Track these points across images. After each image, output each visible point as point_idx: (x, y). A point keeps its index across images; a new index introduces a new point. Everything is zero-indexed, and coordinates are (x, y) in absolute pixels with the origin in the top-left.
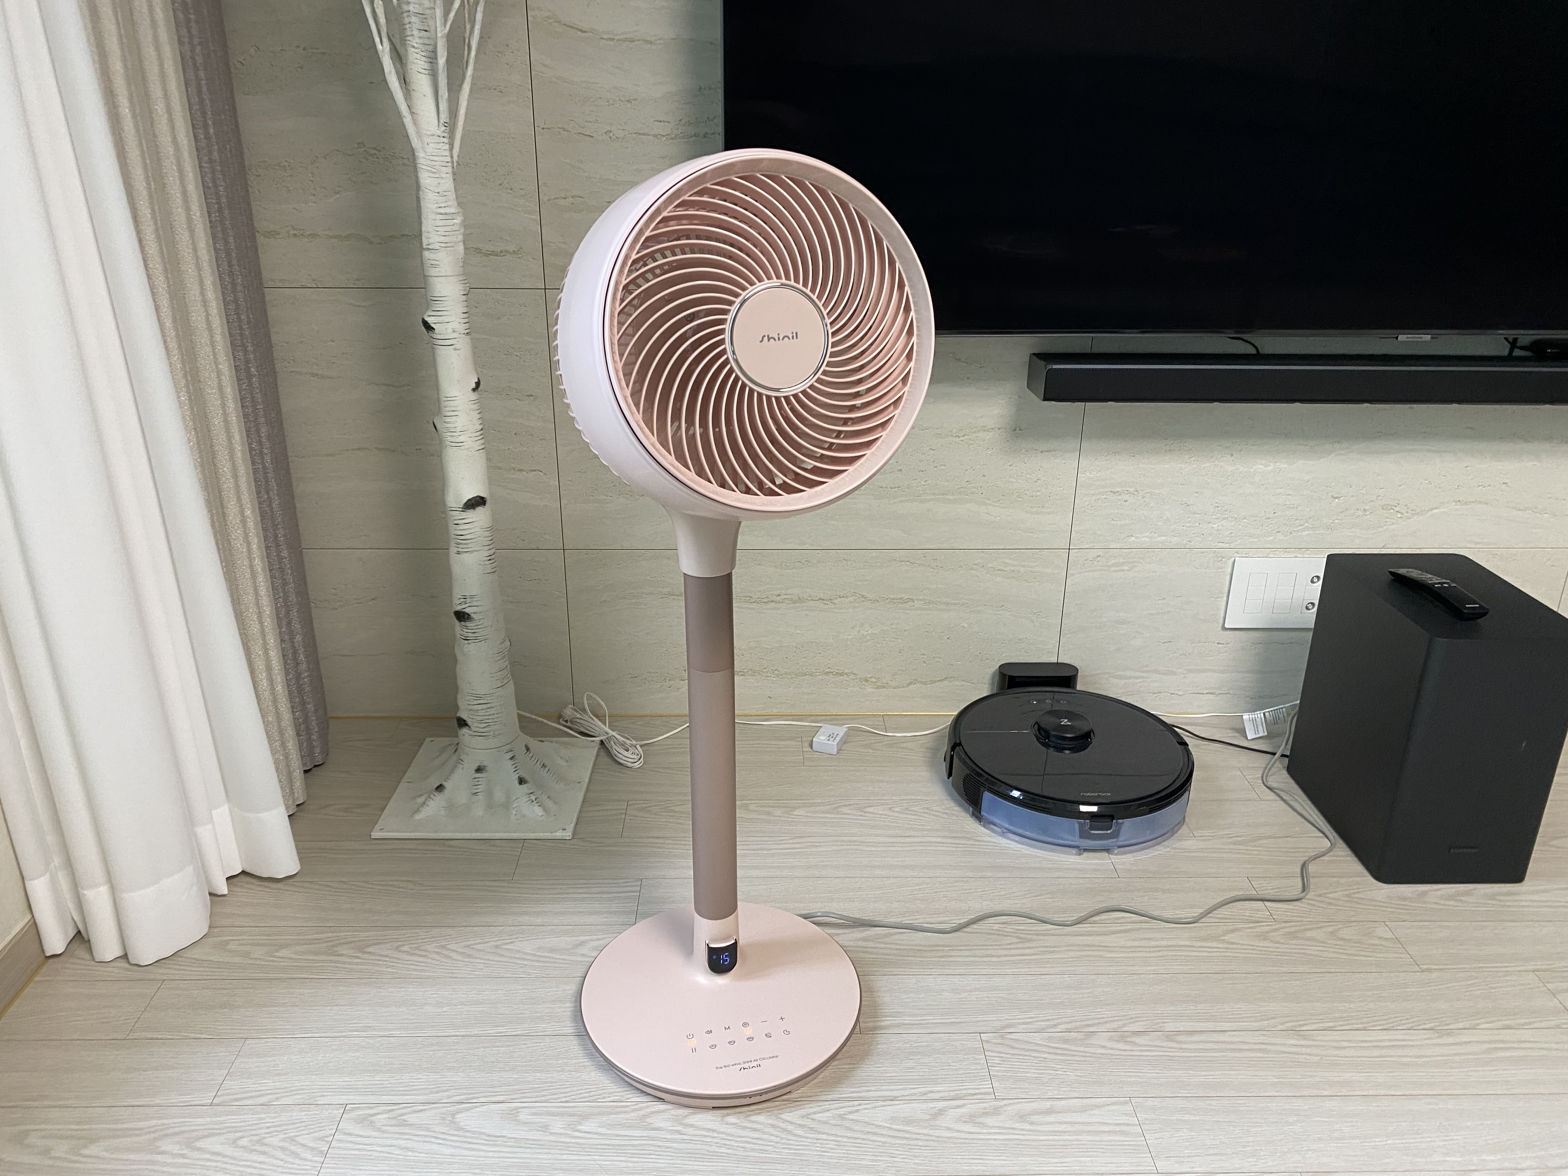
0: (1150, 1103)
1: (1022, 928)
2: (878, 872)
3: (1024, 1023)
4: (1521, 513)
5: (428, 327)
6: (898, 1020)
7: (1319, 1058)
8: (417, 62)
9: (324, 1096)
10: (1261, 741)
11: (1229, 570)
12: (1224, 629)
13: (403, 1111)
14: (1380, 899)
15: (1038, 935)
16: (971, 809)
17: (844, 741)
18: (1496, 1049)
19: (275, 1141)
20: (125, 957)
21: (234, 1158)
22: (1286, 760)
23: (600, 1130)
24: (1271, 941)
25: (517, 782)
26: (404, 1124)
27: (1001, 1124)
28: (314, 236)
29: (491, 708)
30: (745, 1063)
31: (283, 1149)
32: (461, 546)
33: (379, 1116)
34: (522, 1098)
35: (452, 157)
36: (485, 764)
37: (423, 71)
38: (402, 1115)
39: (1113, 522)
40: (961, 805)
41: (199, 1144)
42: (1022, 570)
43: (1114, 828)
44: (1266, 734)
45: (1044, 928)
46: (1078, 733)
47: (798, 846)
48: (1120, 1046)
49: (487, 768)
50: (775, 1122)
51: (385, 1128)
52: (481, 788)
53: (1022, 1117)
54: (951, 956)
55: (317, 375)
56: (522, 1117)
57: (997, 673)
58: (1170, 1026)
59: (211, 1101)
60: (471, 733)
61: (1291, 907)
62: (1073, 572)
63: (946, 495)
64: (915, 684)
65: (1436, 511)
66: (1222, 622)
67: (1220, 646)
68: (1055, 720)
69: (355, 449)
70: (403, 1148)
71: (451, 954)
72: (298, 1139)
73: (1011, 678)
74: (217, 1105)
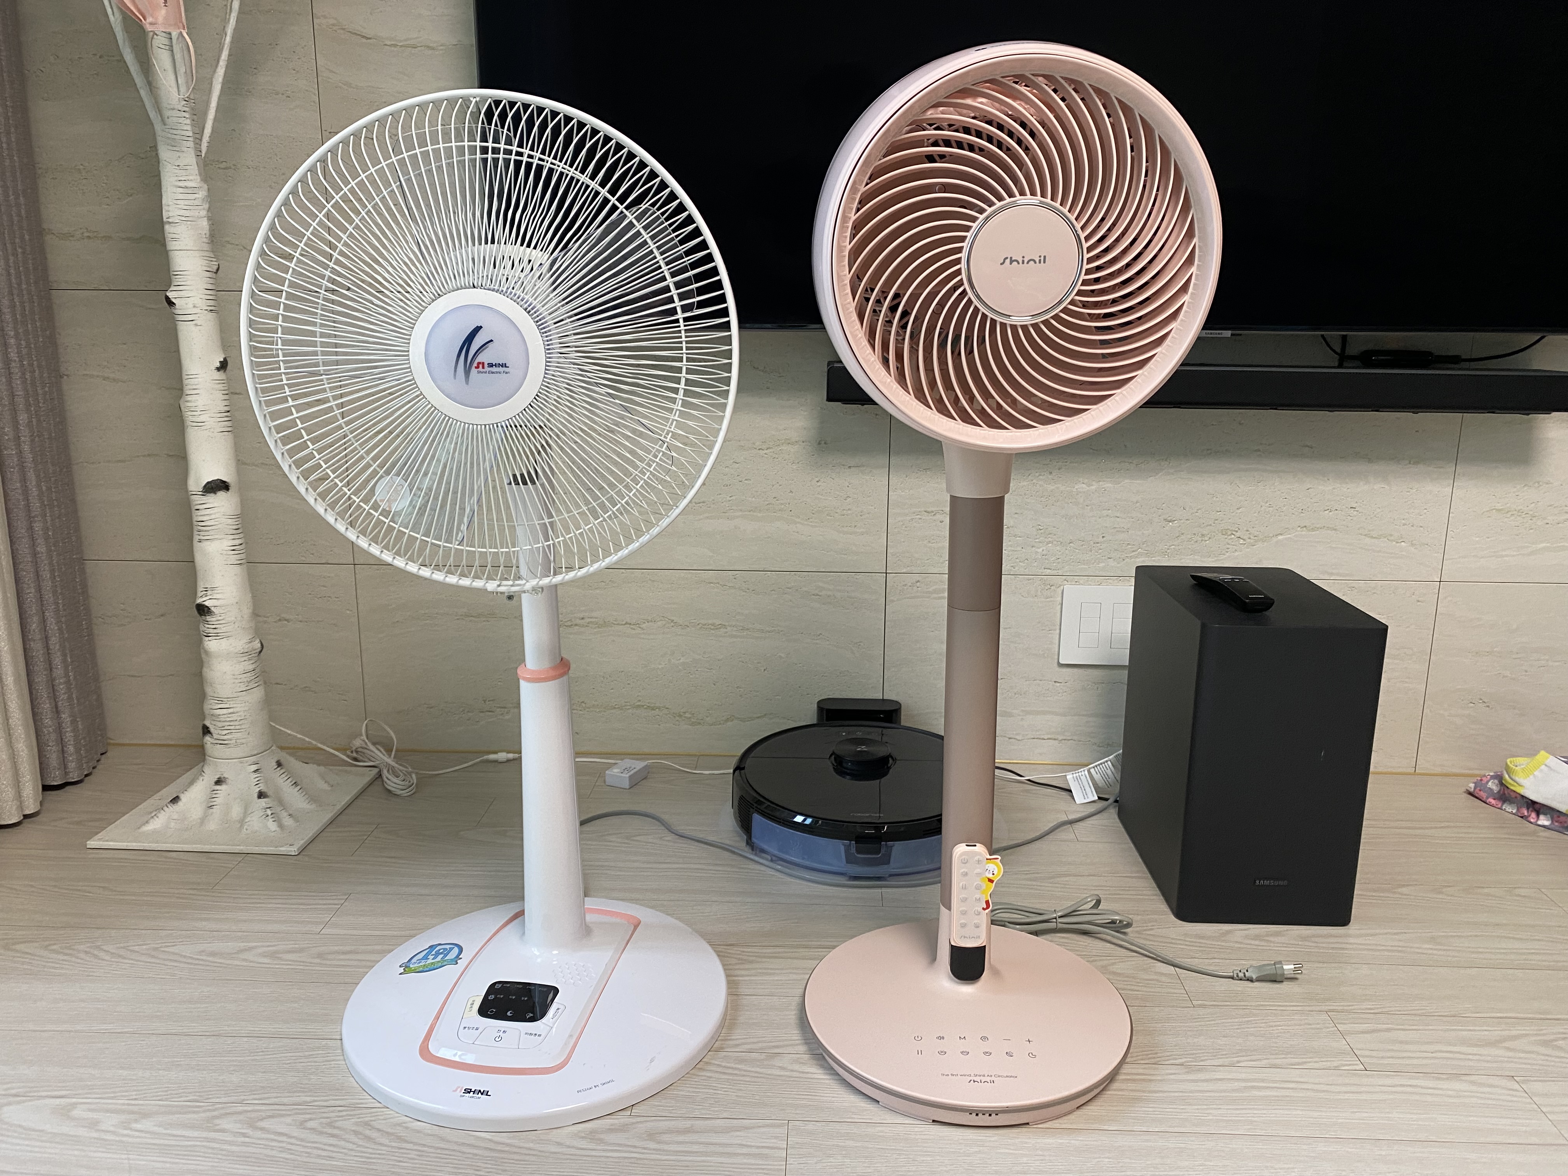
0: (809, 1126)
4: (1376, 541)
5: (170, 303)
11: (1059, 599)
12: (1059, 665)
14: (1173, 936)
15: (764, 957)
16: (746, 835)
17: (641, 778)
18: (1253, 1087)
25: (256, 795)
28: (107, 238)
29: (234, 713)
32: (203, 533)
34: (89, 1093)
35: (197, 134)
36: (225, 775)
37: (163, 46)
39: (927, 544)
42: (838, 595)
43: (884, 852)
49: (228, 781)
52: (218, 801)
53: (651, 1136)
55: (108, 378)
56: (76, 1112)
57: (817, 710)
60: (213, 740)
62: (892, 598)
63: (754, 512)
64: (732, 721)
65: (1280, 537)
66: (1056, 657)
67: (1058, 684)
68: (851, 748)
69: (144, 456)
71: (101, 954)
73: (828, 712)
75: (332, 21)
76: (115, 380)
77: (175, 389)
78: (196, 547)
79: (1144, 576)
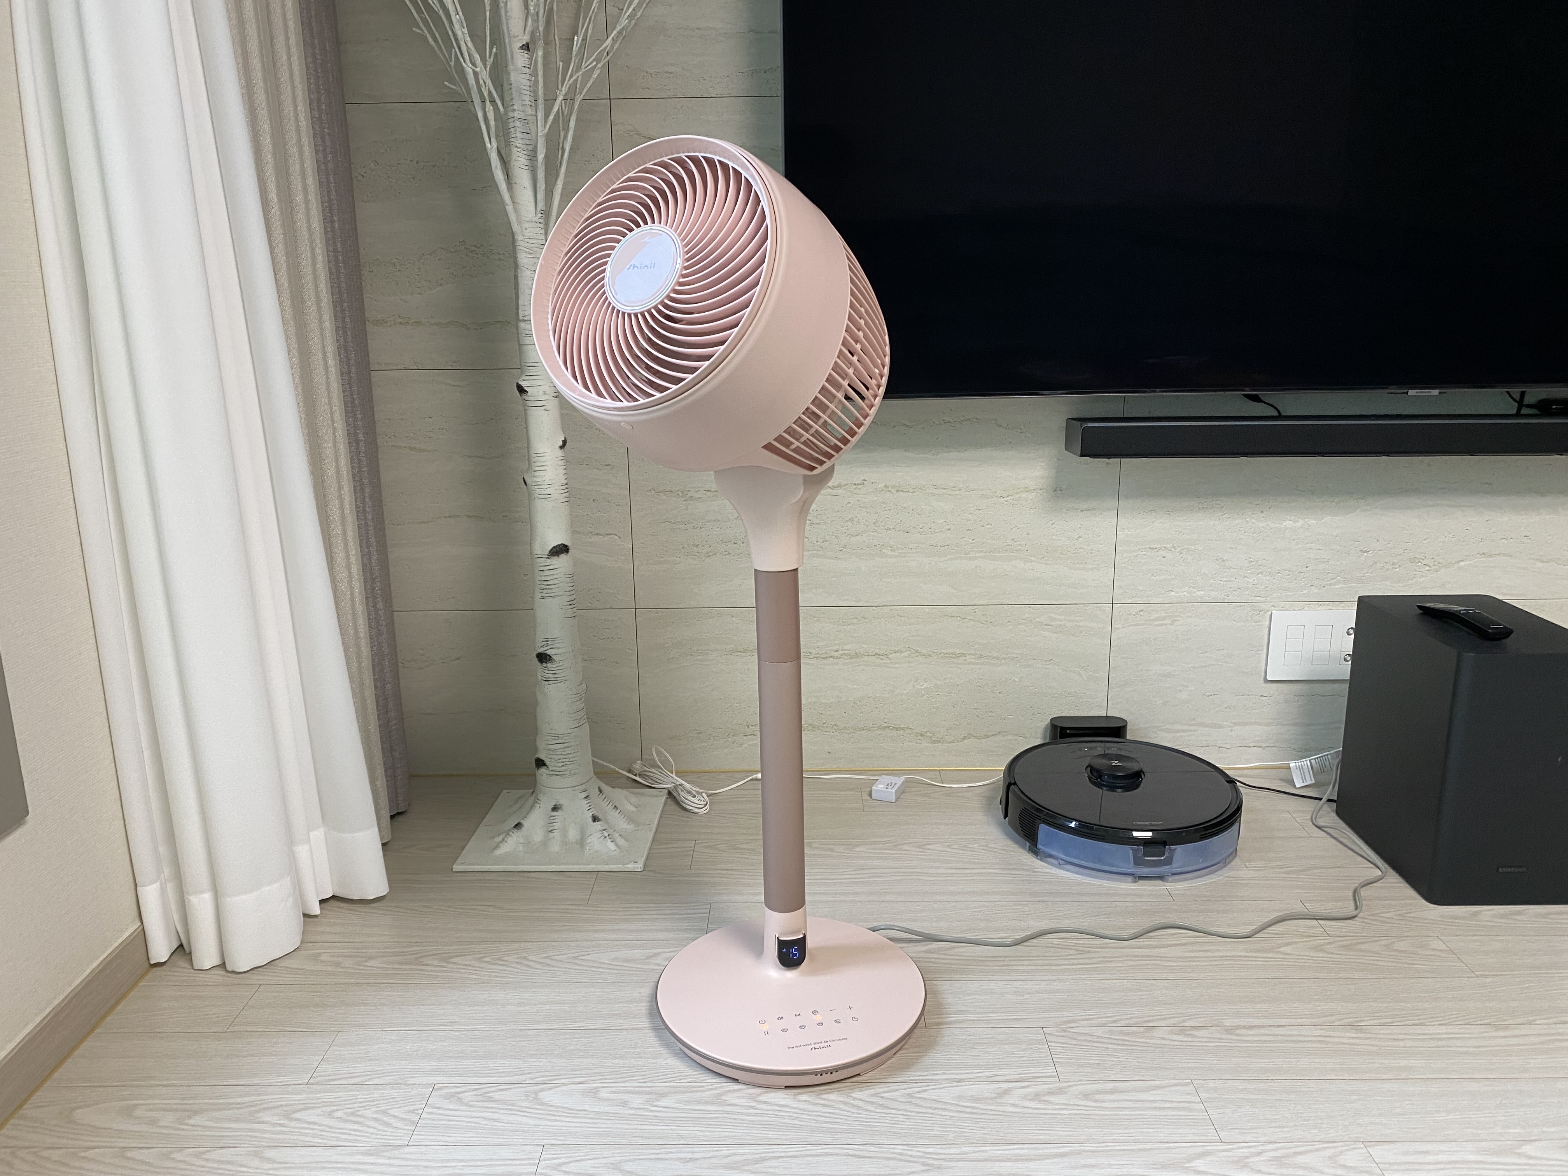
0: (1211, 1084)
1: (1081, 942)
2: (938, 898)
3: (1086, 1020)
4: (1545, 565)
5: (521, 390)
6: (960, 1017)
7: (1378, 1048)
8: (519, 160)
9: (413, 1077)
10: (1308, 789)
11: (1268, 623)
12: (1267, 681)
13: (488, 1090)
14: (1432, 917)
15: (1094, 947)
16: (1028, 844)
17: (901, 792)
18: (1556, 1040)
19: (368, 1113)
20: (223, 965)
21: (331, 1127)
22: (1335, 804)
23: (677, 1105)
24: (1326, 952)
25: (591, 820)
26: (490, 1100)
27: (1065, 1102)
29: (568, 747)
30: (815, 1044)
31: (376, 1120)
32: (545, 591)
33: (466, 1094)
34: (601, 1079)
36: (561, 802)
37: (524, 167)
38: (488, 1092)
39: (1153, 577)
40: (1017, 843)
41: (297, 1116)
42: (1069, 624)
43: (1167, 854)
44: (1313, 782)
45: (1099, 942)
46: (1128, 773)
47: (861, 876)
48: (1182, 1038)
49: (563, 807)
50: (846, 1100)
51: (472, 1103)
52: (557, 826)
53: (1086, 1096)
54: (1013, 965)
55: (415, 448)
56: (602, 1095)
57: (1049, 728)
58: (1228, 1023)
59: (306, 1082)
60: (548, 772)
61: (1344, 924)
62: (1117, 625)
63: (994, 552)
64: (970, 738)
65: (1462, 564)
66: (1263, 674)
67: (1264, 698)
68: (1105, 761)
69: (446, 517)
70: (489, 1120)
71: (531, 964)
72: (390, 1112)
73: (1063, 729)
74: (313, 1084)
75: (631, 128)
76: (420, 450)
77: (476, 457)
78: (538, 601)
79: (1366, 605)
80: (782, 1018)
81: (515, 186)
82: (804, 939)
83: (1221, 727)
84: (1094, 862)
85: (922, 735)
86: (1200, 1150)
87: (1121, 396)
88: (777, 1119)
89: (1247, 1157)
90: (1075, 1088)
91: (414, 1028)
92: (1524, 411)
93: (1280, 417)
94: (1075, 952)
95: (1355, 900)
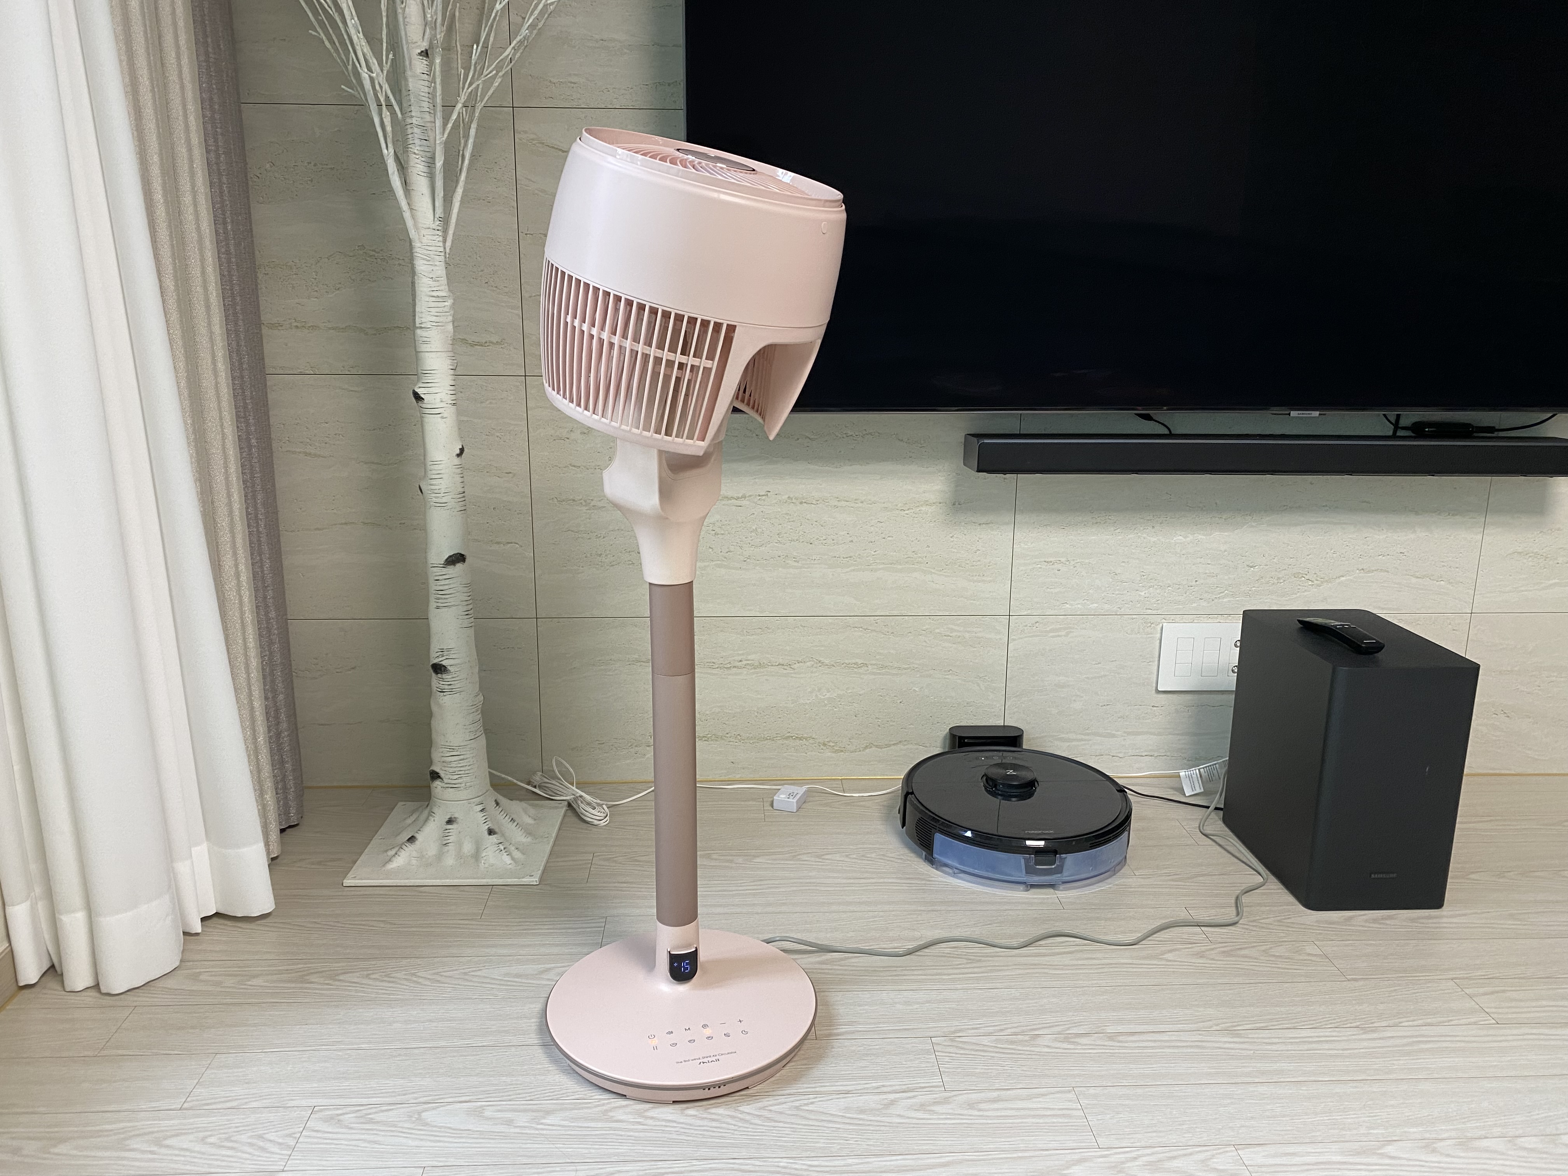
0: (1092, 1091)
1: (971, 951)
2: (834, 908)
3: (973, 1029)
4: (1419, 580)
5: (418, 397)
6: (850, 1028)
7: (1251, 1051)
8: (417, 167)
9: (292, 1100)
10: (1199, 798)
11: (1158, 635)
12: (1158, 692)
13: (369, 1111)
14: (1308, 923)
15: (987, 956)
16: (924, 853)
17: (803, 802)
18: (1419, 1042)
20: (97, 986)
21: (203, 1153)
22: (1221, 813)
24: (1207, 958)
25: (486, 832)
26: (371, 1121)
27: (950, 1111)
28: (314, 327)
29: (463, 759)
30: (704, 1058)
31: (251, 1145)
32: (440, 601)
33: (346, 1116)
34: (488, 1098)
35: (445, 248)
36: (456, 815)
37: (423, 174)
38: (370, 1114)
39: (1048, 590)
40: (914, 852)
41: (168, 1142)
42: (967, 635)
43: (1057, 863)
44: (1202, 790)
45: (992, 951)
46: (1022, 782)
47: (759, 887)
48: (1065, 1045)
49: (458, 820)
50: (733, 1114)
51: (352, 1125)
52: (452, 839)
53: (971, 1105)
54: (904, 975)
55: (310, 454)
56: (487, 1113)
57: (948, 737)
58: (1110, 1030)
59: (180, 1106)
60: (442, 785)
61: (1225, 931)
62: (1014, 637)
63: (895, 564)
64: (871, 747)
65: (1342, 579)
66: (1154, 685)
67: (1155, 708)
68: (1001, 771)
69: (342, 524)
70: (370, 1142)
71: (420, 980)
72: (266, 1136)
73: (961, 738)
74: (186, 1109)
75: (532, 136)
76: (315, 455)
77: (373, 463)
78: (433, 613)
79: (1251, 619)
80: (672, 1032)
81: (412, 193)
82: (695, 954)
83: (1114, 736)
84: (987, 871)
85: (824, 745)
86: (1076, 1157)
87: (1017, 414)
88: (664, 1135)
89: (1123, 1163)
90: (960, 1097)
91: (293, 1049)
92: (1400, 433)
93: (1171, 435)
94: (965, 961)
95: (1237, 907)
